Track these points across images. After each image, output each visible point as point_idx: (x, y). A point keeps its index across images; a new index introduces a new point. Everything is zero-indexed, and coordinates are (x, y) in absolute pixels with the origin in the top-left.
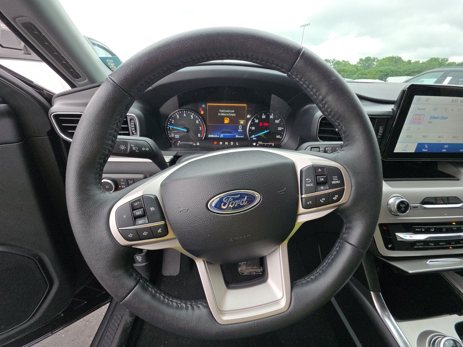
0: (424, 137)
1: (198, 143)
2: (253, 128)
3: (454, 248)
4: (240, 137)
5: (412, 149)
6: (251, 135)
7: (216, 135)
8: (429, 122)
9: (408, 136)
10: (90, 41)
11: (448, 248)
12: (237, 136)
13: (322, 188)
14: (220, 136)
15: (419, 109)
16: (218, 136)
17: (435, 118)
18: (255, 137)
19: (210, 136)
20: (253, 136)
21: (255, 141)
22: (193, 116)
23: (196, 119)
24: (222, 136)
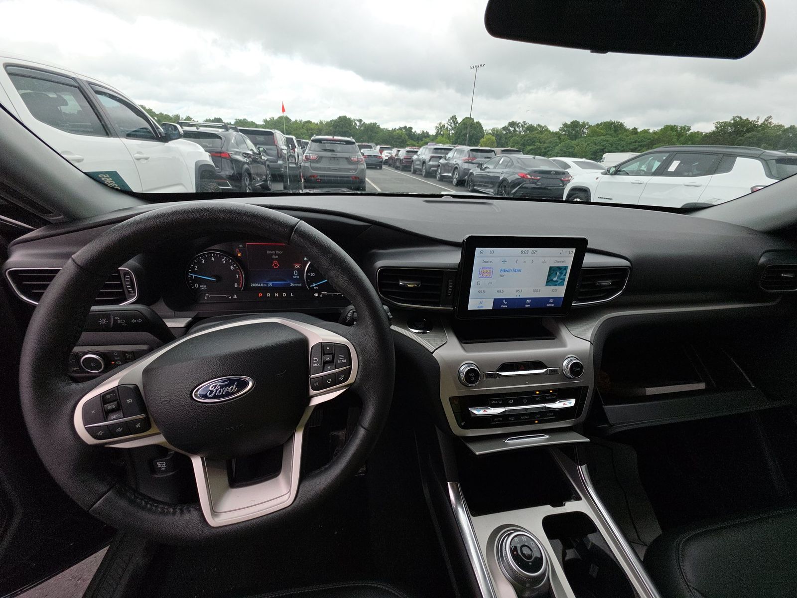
0: (499, 291)
1: (235, 296)
2: (313, 274)
3: (540, 422)
4: (296, 285)
5: (489, 306)
6: (310, 284)
7: (262, 284)
8: (501, 276)
9: (480, 292)
10: (91, 87)
11: (533, 423)
12: (292, 285)
13: (329, 367)
14: (267, 285)
15: (484, 262)
16: (265, 285)
17: (507, 271)
18: (316, 286)
19: (252, 285)
20: (314, 285)
21: (316, 291)
22: (226, 260)
23: (229, 264)
24: (270, 284)
